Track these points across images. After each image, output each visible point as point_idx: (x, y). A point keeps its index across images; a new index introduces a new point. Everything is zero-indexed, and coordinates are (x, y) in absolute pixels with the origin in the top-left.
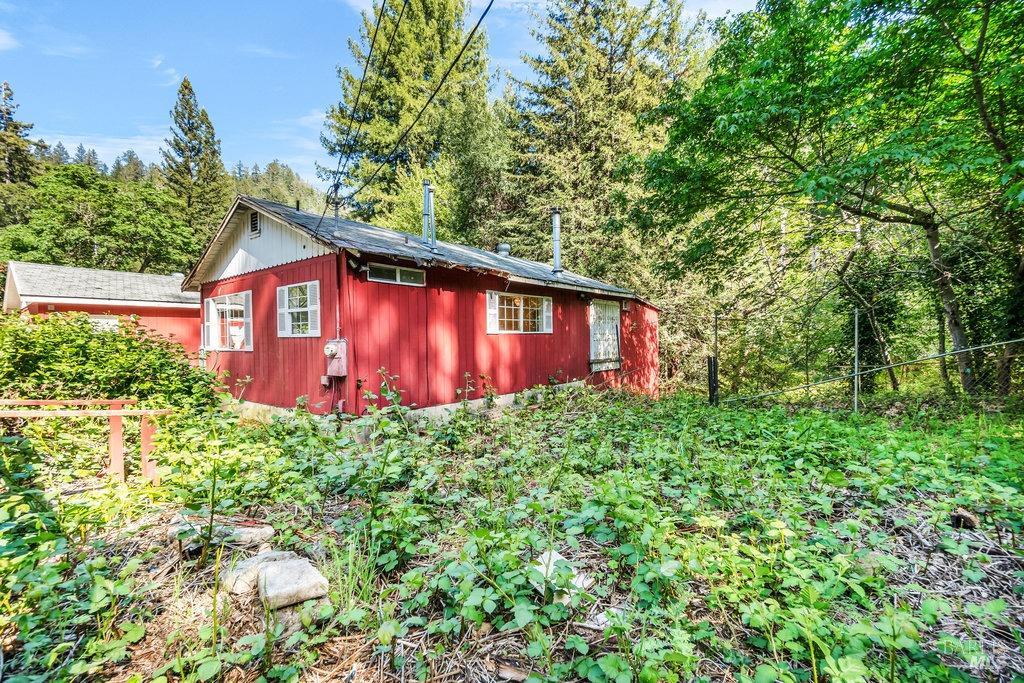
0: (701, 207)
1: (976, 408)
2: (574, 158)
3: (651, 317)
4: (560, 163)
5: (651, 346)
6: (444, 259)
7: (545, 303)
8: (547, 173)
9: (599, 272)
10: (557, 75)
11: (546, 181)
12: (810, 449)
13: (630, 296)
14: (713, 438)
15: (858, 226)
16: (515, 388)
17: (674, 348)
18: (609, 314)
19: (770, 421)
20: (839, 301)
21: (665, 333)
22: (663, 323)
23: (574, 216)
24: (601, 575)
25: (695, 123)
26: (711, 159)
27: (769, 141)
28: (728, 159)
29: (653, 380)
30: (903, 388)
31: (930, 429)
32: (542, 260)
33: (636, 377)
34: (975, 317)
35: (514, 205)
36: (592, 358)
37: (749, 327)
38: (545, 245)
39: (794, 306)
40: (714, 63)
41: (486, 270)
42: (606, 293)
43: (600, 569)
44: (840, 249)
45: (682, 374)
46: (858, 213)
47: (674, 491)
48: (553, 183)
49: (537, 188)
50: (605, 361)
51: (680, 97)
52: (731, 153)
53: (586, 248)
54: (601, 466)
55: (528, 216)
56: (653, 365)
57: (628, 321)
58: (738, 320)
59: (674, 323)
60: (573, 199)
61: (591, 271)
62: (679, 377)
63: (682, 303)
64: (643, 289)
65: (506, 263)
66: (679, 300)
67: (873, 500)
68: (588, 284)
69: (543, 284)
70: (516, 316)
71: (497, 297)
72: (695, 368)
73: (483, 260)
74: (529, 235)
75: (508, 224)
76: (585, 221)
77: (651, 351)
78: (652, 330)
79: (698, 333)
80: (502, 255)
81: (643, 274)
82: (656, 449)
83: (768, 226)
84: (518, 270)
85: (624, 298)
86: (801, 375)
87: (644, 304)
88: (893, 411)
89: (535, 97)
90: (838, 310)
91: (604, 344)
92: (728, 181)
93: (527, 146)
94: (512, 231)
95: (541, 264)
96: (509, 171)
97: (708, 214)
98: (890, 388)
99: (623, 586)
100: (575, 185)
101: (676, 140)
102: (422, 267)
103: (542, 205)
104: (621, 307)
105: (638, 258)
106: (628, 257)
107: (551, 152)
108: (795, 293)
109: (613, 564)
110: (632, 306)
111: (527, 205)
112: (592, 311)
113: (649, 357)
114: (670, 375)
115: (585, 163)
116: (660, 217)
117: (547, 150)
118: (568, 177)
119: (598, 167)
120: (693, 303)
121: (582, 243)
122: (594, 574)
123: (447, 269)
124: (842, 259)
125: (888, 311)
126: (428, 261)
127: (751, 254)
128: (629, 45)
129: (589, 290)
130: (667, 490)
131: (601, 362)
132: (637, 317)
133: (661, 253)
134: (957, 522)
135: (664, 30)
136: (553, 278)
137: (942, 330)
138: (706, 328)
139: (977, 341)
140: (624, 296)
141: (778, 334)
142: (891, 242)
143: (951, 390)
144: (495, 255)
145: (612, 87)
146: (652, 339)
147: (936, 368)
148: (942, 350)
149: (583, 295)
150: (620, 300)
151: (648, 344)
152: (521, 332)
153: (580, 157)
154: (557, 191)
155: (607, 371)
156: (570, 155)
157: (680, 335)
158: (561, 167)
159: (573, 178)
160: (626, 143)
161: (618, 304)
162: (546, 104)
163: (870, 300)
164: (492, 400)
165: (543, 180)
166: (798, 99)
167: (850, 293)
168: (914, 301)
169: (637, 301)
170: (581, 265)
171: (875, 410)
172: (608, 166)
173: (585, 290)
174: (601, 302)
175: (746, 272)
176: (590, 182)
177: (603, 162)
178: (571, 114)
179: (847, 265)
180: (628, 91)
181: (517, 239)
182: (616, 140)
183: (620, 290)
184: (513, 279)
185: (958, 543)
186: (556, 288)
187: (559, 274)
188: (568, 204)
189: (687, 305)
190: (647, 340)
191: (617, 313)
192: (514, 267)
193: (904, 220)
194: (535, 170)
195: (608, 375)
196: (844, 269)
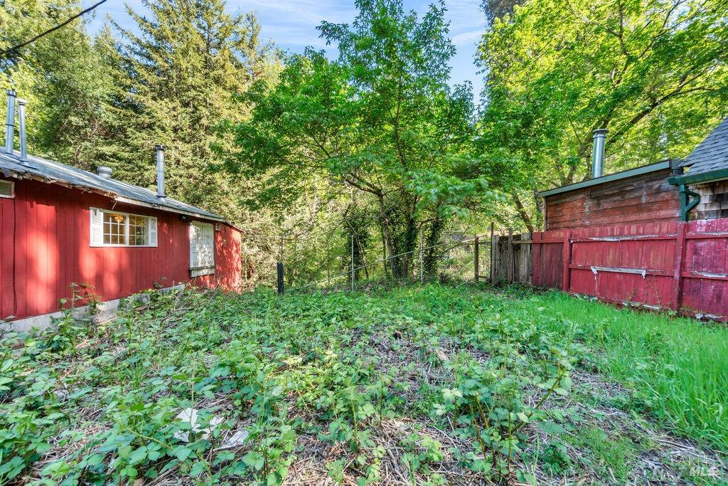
0: (272, 164)
1: (397, 284)
2: (174, 109)
3: (236, 236)
4: (161, 109)
5: (236, 256)
6: (40, 173)
7: (150, 223)
8: (148, 114)
9: (196, 200)
10: (161, 38)
11: (147, 121)
12: (336, 312)
13: (221, 220)
14: (284, 314)
15: (351, 190)
16: (121, 294)
17: (252, 257)
18: (205, 232)
19: (315, 300)
20: (343, 230)
21: (246, 247)
22: (244, 240)
23: (174, 154)
24: (229, 413)
25: (270, 111)
26: (279, 137)
27: (311, 135)
28: (288, 139)
29: (237, 282)
30: (370, 277)
31: (382, 296)
32: (143, 186)
33: (226, 279)
34: (396, 240)
35: (111, 134)
36: (192, 266)
37: (298, 245)
38: (146, 174)
39: (322, 232)
40: (282, 76)
41: (91, 189)
42: (203, 217)
43: (228, 409)
44: (344, 202)
45: (257, 276)
46: (352, 184)
47: (269, 348)
48: (155, 123)
49: (138, 124)
50: (201, 268)
51: (262, 91)
52: (291, 136)
53: (184, 180)
54: (213, 343)
55: (128, 146)
56: (237, 268)
57: (219, 238)
58: (291, 240)
59: (252, 241)
60: (174, 141)
61: (189, 199)
62: (255, 277)
63: (257, 227)
64: (230, 216)
65: (109, 184)
66: (255, 225)
67: (366, 333)
68: (188, 209)
69: (149, 206)
70: (122, 232)
71: (102, 213)
72: (265, 271)
73: (84, 179)
74: (129, 163)
75: (107, 150)
76: (183, 159)
77: (236, 260)
78: (237, 245)
79: (267, 248)
80: (103, 177)
81: (231, 206)
82: (252, 325)
83: (309, 183)
84: (124, 192)
85: (217, 222)
86: (325, 272)
87: (231, 227)
88: (368, 289)
89: (138, 48)
90: (343, 236)
91: (202, 255)
92: (288, 152)
93: (130, 87)
94: (111, 156)
95: (143, 188)
96: (108, 102)
97: (276, 170)
98: (365, 278)
99: (245, 414)
100: (175, 130)
101: (258, 118)
102: (11, 179)
103: (144, 139)
104: (215, 229)
105: (227, 194)
106: (219, 191)
107: (154, 98)
108: (323, 225)
109: (237, 403)
110: (222, 228)
111: (126, 137)
112: (192, 230)
113: (235, 264)
114: (249, 277)
115: (184, 115)
116: (244, 167)
117: (150, 95)
118: (168, 122)
119: (196, 121)
120: (264, 227)
121: (181, 176)
122: (223, 414)
123: (43, 183)
124: (344, 208)
125: (364, 236)
126: (19, 173)
127: (299, 200)
128: (222, 40)
129: (190, 214)
130: (265, 349)
131: (199, 269)
132: (227, 236)
133: (243, 192)
134: (396, 336)
135: (247, 39)
136: (157, 201)
137: (384, 247)
138: (273, 245)
139: (396, 253)
140: (218, 220)
141: (314, 250)
142: (365, 201)
143: (388, 277)
144: (96, 176)
145: (208, 64)
146: (237, 251)
147: (382, 265)
148: (384, 257)
149: (184, 218)
150: (214, 223)
151: (234, 255)
152: (127, 245)
153: (180, 110)
154: (158, 130)
155: (204, 276)
156: (171, 106)
157: (256, 249)
158: (163, 112)
159: (174, 124)
160: (219, 108)
161: (212, 225)
162: (149, 58)
163: (357, 230)
164: (95, 307)
165: (145, 119)
166: (326, 115)
167: (348, 227)
168: (374, 232)
169: (226, 224)
170: (180, 194)
171: (360, 289)
172: (204, 121)
173: (186, 213)
174: (199, 223)
175: (297, 210)
176: (189, 131)
177: (200, 118)
178: (174, 73)
179: (347, 211)
180: (221, 72)
181: (116, 164)
182: (210, 104)
183: (214, 215)
184: (120, 199)
185: (397, 345)
186: (162, 211)
187: (162, 199)
188: (169, 143)
189: (260, 229)
190: (233, 252)
191: (211, 233)
192: (118, 188)
193: (370, 191)
194: (137, 108)
195: (204, 279)
196: (346, 213)
